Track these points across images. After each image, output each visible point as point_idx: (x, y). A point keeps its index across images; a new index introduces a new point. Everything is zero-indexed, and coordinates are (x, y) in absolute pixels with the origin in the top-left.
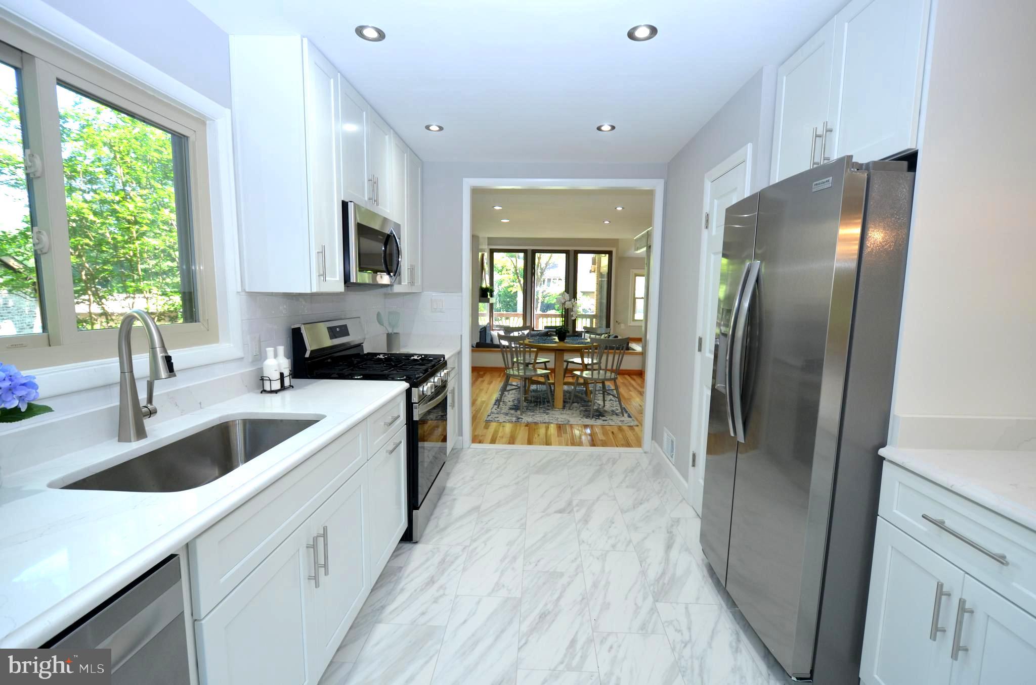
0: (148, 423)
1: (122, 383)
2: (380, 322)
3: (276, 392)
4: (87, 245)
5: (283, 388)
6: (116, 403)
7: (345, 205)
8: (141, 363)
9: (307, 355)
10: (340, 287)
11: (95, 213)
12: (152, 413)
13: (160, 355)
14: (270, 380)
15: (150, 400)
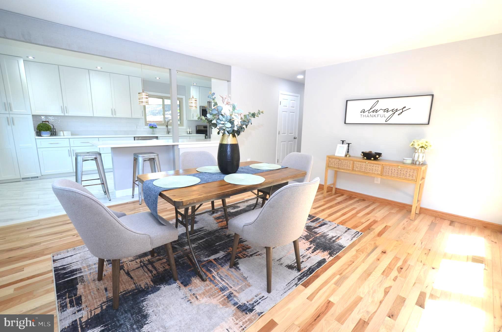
7: (200, 107)
12: (170, 132)
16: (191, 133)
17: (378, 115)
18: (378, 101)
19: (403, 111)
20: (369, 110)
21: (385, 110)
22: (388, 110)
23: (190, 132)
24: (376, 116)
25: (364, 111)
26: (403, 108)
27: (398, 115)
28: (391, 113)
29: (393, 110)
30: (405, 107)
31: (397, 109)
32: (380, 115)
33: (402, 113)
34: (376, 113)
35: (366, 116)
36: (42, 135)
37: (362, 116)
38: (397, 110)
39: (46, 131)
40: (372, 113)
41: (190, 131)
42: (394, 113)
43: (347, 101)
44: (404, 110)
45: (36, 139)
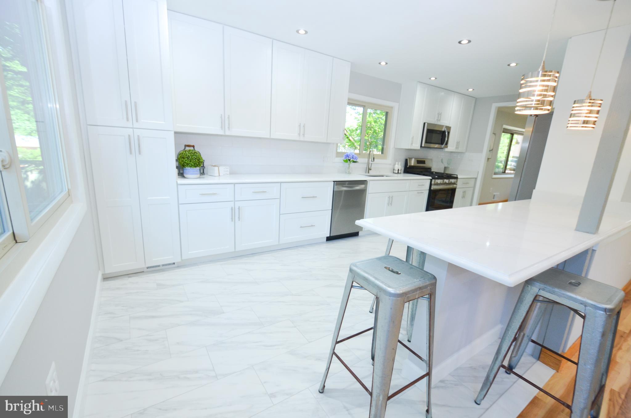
0: (370, 171)
2: (442, 162)
3: (396, 173)
5: (398, 173)
6: (366, 166)
7: (424, 124)
9: (408, 167)
10: (419, 148)
12: (371, 169)
13: (373, 157)
16: (399, 172)
23: (398, 170)
36: (185, 175)
39: (195, 167)
41: (400, 169)
45: (177, 184)
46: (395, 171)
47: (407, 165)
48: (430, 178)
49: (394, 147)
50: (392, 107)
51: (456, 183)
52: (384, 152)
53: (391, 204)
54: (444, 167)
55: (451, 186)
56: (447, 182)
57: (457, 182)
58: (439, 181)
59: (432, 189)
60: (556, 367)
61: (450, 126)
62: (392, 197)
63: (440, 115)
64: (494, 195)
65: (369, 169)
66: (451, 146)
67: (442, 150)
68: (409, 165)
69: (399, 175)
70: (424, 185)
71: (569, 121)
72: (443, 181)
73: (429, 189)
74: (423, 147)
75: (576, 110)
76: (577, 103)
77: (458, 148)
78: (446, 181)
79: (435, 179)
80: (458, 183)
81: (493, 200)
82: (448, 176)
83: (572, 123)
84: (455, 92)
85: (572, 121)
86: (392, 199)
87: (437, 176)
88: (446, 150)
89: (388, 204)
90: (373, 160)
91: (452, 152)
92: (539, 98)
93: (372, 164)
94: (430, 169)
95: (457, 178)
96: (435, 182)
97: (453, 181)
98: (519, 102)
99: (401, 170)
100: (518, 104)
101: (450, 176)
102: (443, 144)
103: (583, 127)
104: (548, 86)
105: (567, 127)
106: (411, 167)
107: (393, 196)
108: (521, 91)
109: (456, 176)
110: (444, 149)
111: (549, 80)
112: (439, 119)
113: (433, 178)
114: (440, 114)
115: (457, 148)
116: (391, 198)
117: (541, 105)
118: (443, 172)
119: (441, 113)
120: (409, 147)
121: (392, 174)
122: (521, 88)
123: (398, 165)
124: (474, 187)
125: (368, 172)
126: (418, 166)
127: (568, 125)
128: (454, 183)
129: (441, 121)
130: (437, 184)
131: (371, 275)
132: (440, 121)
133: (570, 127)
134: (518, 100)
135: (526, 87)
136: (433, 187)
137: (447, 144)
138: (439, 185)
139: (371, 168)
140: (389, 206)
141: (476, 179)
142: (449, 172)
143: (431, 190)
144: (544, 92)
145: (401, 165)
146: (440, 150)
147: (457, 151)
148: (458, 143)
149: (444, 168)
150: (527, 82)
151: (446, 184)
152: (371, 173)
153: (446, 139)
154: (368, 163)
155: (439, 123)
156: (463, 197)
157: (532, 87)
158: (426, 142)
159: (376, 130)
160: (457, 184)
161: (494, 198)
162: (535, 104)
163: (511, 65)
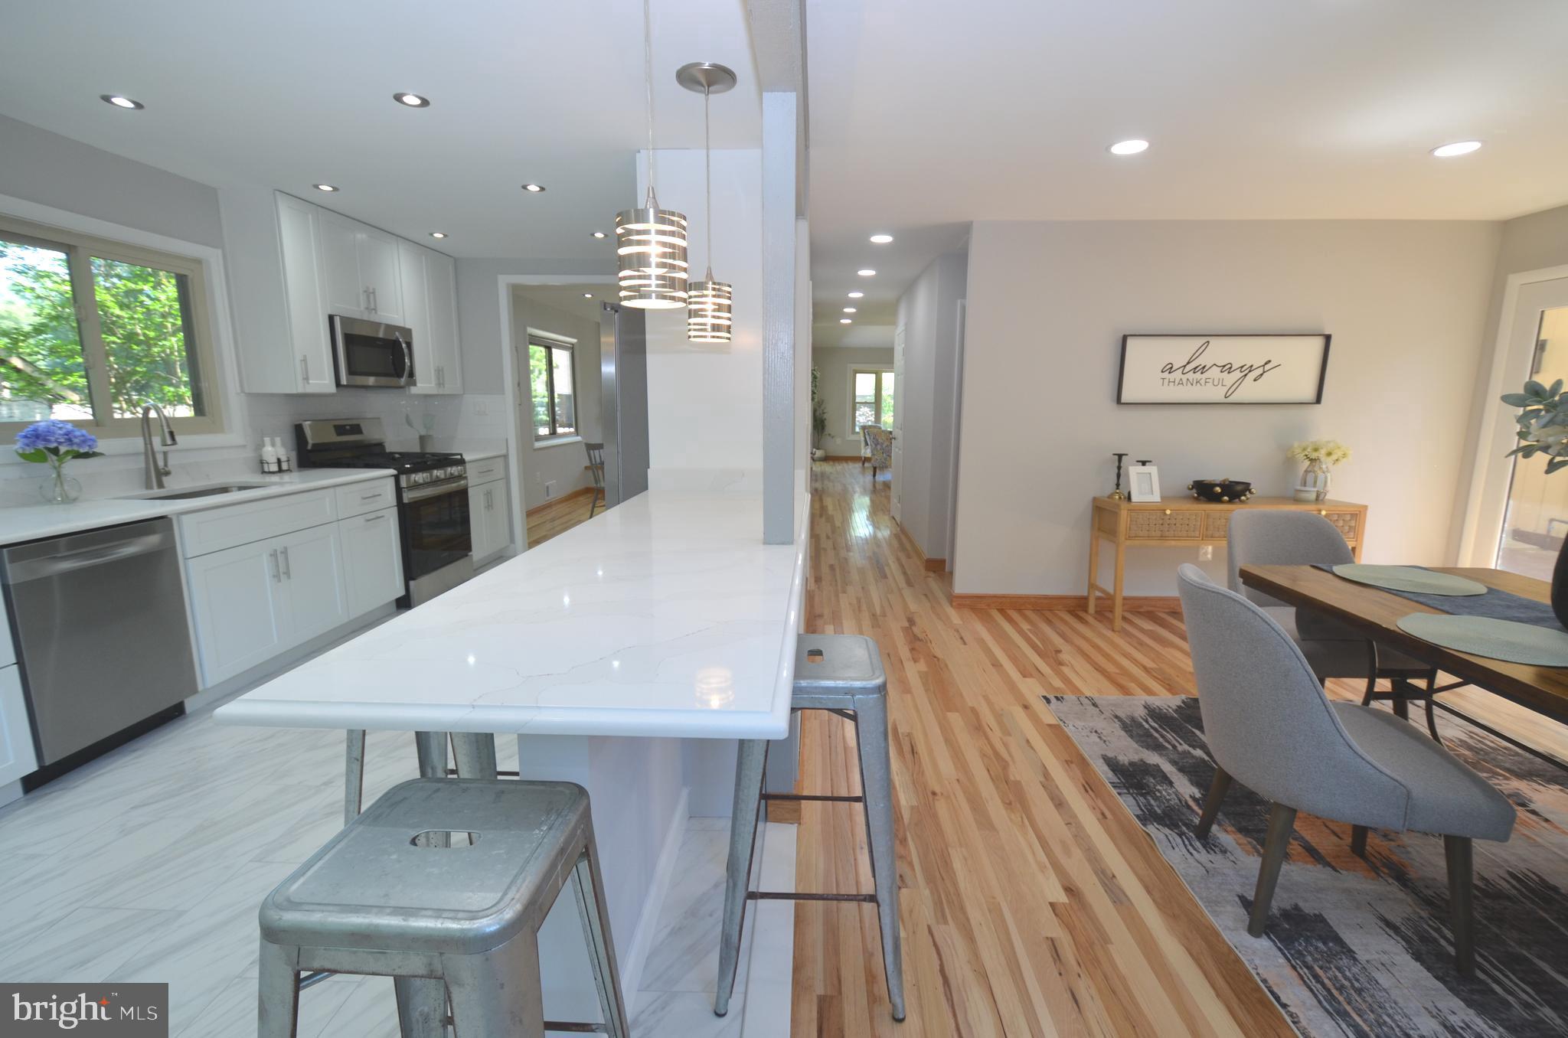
0: (165, 479)
1: (146, 454)
2: (409, 423)
3: (273, 473)
4: (114, 343)
5: (280, 470)
6: (143, 465)
7: (331, 318)
8: (157, 441)
9: (309, 447)
10: (332, 389)
11: (122, 306)
12: (167, 473)
13: (166, 430)
14: (268, 463)
15: (166, 465)
16: (285, 466)
17: (1207, 380)
18: (1208, 342)
19: (1264, 372)
20: (1185, 366)
21: (1224, 366)
22: (1231, 368)
23: (279, 461)
24: (1203, 382)
25: (1171, 368)
26: (1266, 364)
27: (1255, 380)
28: (1237, 375)
29: (1242, 367)
30: (1270, 361)
31: (1252, 366)
32: (1211, 381)
33: (1262, 375)
34: (1202, 373)
35: (1177, 383)
37: (1166, 381)
38: (1251, 369)
40: (1191, 375)
41: (283, 458)
42: (1246, 375)
43: (1125, 338)
44: (1267, 367)
46: (266, 466)
47: (306, 442)
48: (392, 472)
49: (243, 391)
50: (198, 262)
51: (464, 476)
52: (206, 409)
53: (287, 573)
54: (418, 437)
55: (453, 486)
56: (443, 476)
57: (465, 473)
58: (419, 477)
59: (406, 500)
60: (796, 818)
61: (407, 326)
62: (285, 552)
63: (372, 296)
64: (548, 487)
65: (162, 474)
66: (425, 382)
67: (402, 390)
68: (310, 441)
69: (286, 477)
70: (380, 495)
71: (689, 324)
72: (431, 475)
73: (397, 502)
74: (344, 386)
75: (696, 303)
76: (695, 290)
77: (443, 384)
78: (438, 473)
79: (408, 472)
80: (468, 474)
81: (548, 498)
82: (439, 460)
83: (695, 330)
84: (398, 236)
85: (694, 324)
86: (287, 559)
87: (410, 464)
88: (414, 390)
89: (277, 577)
90: (169, 442)
91: (426, 396)
92: (662, 271)
93: (165, 454)
94: (380, 445)
95: (462, 462)
96: (408, 480)
97: (454, 470)
98: (624, 277)
99: (288, 461)
100: (623, 283)
101: (446, 459)
102: (402, 377)
103: (713, 337)
104: (673, 246)
105: (690, 337)
106: (320, 448)
107: (286, 548)
108: (623, 251)
109: (459, 457)
110: (407, 389)
111: (672, 234)
112: (372, 306)
113: (402, 471)
114: (370, 294)
115: (440, 384)
116: (281, 558)
117: (670, 288)
118: (417, 449)
119: (374, 289)
120: (300, 389)
121: (257, 479)
122: (621, 245)
123: (273, 445)
124: (507, 478)
125: (161, 485)
126: (340, 443)
127: (690, 333)
128: (460, 477)
129: (379, 313)
130: (416, 486)
131: (380, 909)
132: (376, 313)
133: (694, 337)
134: (621, 274)
135: (630, 243)
136: (407, 497)
137: (411, 375)
138: (422, 484)
139: (170, 468)
140: (280, 581)
141: (506, 457)
142: (438, 447)
143: (403, 504)
144: (670, 258)
145: (283, 445)
146: (396, 391)
147: (441, 393)
148: (439, 372)
149: (418, 440)
150: (629, 232)
151: (437, 482)
152: (172, 484)
153: (407, 360)
154: (150, 453)
155: (374, 318)
156: (489, 506)
157: (644, 245)
158: (351, 372)
159: (138, 334)
160: (466, 478)
161: (548, 495)
162: (658, 286)
163: (528, 187)
